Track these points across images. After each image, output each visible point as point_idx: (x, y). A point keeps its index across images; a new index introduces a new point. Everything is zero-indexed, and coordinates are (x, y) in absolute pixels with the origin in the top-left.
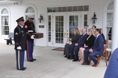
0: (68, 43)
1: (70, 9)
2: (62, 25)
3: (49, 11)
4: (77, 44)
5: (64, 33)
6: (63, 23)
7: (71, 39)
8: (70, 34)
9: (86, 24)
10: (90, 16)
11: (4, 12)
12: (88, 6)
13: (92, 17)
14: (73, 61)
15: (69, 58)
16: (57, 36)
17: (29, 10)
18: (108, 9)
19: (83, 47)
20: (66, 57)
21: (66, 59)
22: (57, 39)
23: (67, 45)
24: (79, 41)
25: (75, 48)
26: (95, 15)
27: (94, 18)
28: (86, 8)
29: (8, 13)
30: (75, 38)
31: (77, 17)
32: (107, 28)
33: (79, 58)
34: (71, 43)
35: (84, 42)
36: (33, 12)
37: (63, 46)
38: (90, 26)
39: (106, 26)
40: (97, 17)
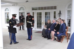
0: (44, 28)
1: (45, 8)
2: (41, 18)
3: (33, 9)
4: (49, 29)
5: (42, 22)
6: (41, 16)
7: (46, 26)
8: (46, 23)
9: (55, 17)
10: (57, 12)
11: (6, 10)
12: (56, 6)
13: (58, 13)
14: (48, 39)
15: (45, 37)
16: (37, 24)
17: (21, 9)
18: (68, 8)
19: (53, 31)
20: (43, 36)
21: (43, 38)
22: (37, 26)
23: (44, 30)
24: (51, 27)
25: (49, 31)
26: (60, 12)
27: (60, 13)
28: (55, 8)
29: (9, 11)
30: (48, 25)
31: (49, 13)
32: (68, 19)
33: (51, 37)
34: (46, 28)
35: (54, 28)
36: (24, 10)
37: (41, 30)
38: (57, 18)
39: (67, 18)
40: (61, 13)
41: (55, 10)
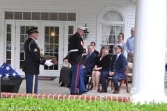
0: (67, 66)
16: (22, 58)
34: (70, 66)
39: (100, 43)
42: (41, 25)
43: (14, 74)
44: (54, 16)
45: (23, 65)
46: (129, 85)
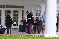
27: (28, 12)
41: (23, 9)
42: (12, 10)
43: (3, 27)
44: (17, 7)
45: (6, 24)
46: (43, 31)
